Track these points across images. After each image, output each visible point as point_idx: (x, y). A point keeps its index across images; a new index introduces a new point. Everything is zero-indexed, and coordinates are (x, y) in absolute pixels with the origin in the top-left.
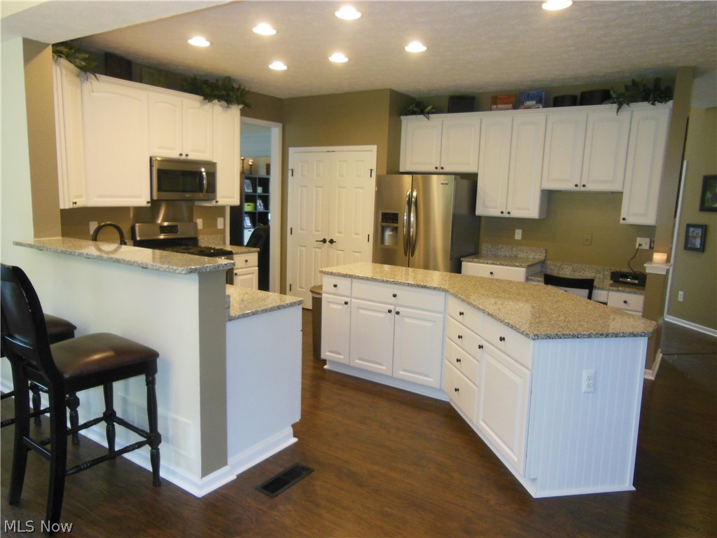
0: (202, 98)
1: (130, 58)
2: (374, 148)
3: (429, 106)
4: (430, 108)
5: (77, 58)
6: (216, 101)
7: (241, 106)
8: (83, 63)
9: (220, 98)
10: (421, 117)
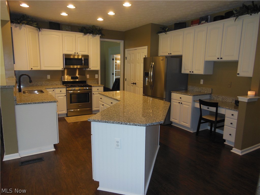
0: (83, 33)
1: (59, 23)
2: (146, 47)
3: (167, 28)
4: (167, 29)
5: (34, 24)
6: (88, 34)
7: (100, 35)
8: (36, 26)
9: (90, 33)
10: (164, 33)
